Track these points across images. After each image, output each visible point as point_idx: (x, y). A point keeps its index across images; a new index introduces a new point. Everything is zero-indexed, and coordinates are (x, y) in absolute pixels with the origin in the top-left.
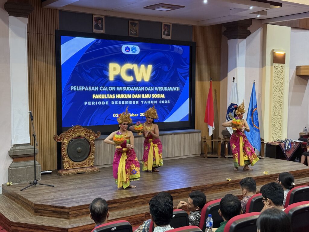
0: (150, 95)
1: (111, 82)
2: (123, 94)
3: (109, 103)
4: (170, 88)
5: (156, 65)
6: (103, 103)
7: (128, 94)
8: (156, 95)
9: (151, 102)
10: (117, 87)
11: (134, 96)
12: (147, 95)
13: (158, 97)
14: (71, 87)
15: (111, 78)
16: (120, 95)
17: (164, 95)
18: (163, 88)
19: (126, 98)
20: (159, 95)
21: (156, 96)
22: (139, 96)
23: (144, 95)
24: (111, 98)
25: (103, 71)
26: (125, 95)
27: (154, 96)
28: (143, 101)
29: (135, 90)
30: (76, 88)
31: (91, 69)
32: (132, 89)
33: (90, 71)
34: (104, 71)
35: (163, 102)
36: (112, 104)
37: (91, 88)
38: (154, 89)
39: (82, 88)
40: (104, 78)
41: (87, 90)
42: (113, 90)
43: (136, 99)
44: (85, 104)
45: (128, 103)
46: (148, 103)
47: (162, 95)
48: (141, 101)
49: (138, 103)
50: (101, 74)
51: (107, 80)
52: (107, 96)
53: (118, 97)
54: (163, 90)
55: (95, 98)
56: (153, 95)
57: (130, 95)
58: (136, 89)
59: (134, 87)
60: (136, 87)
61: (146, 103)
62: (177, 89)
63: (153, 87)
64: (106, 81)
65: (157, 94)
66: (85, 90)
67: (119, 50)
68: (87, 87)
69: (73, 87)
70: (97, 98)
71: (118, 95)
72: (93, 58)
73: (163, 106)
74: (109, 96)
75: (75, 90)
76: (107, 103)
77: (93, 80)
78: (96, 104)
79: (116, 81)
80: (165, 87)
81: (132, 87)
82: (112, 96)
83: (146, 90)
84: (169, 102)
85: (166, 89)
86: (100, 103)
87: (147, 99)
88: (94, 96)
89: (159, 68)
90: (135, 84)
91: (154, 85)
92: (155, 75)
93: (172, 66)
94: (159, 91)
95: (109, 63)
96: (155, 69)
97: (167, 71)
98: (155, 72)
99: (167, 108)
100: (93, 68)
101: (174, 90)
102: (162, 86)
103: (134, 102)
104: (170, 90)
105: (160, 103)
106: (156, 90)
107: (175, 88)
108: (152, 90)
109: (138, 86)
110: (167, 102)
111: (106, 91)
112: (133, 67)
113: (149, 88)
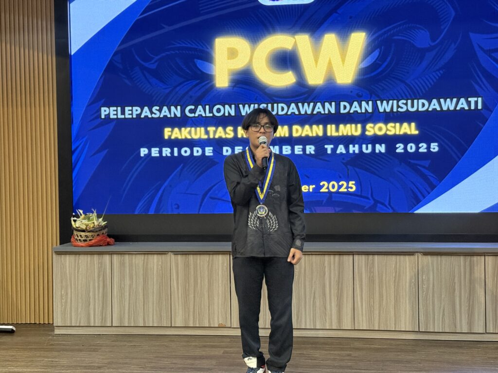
0: (359, 126)
1: (219, 91)
3: (214, 151)
4: (442, 100)
5: (380, 33)
6: (197, 152)
8: (381, 125)
9: (360, 148)
10: (241, 106)
11: (300, 131)
12: (348, 126)
13: (389, 133)
14: (103, 109)
15: (222, 80)
17: (413, 125)
20: (395, 127)
21: (380, 129)
22: (317, 131)
23: (334, 126)
24: (220, 138)
25: (195, 60)
28: (332, 146)
29: (303, 112)
30: (117, 111)
31: (157, 58)
32: (293, 109)
33: (157, 64)
34: (199, 61)
35: (411, 148)
36: (225, 153)
37: (160, 111)
38: (375, 107)
39: (132, 110)
40: (198, 81)
41: (146, 117)
42: (227, 114)
43: (305, 141)
44: (142, 155)
46: (351, 152)
47: (405, 125)
48: (326, 146)
49: (313, 152)
50: (188, 71)
51: (209, 85)
52: (207, 133)
53: (242, 136)
54: (411, 109)
55: (173, 137)
56: (369, 126)
57: (286, 128)
58: (306, 109)
59: (300, 104)
60: (306, 104)
61: (344, 152)
62: (469, 103)
63: (370, 102)
65: (386, 123)
66: (142, 116)
68: (146, 109)
69: (107, 109)
70: (177, 140)
72: (164, 26)
73: (412, 161)
74: (215, 132)
75: (112, 116)
76: (209, 151)
77: (165, 89)
78: (176, 154)
79: (235, 88)
80: (418, 99)
81: (293, 105)
82: (226, 133)
83: (342, 111)
84: (435, 147)
85: (421, 105)
86: (186, 152)
87: (348, 140)
88: (170, 134)
89: (395, 38)
90: (303, 94)
91: (373, 95)
92: (377, 62)
93: (446, 29)
94: (395, 114)
95: (216, 38)
96: (376, 42)
97: (429, 46)
98: (376, 53)
99: (427, 166)
100: (164, 54)
101: (458, 108)
102: (408, 95)
103: (298, 149)
104: (439, 109)
105: (398, 151)
106: (381, 110)
107: (462, 100)
108: (366, 110)
109: (313, 100)
110: (428, 148)
111: (206, 117)
112: (295, 43)
113: (354, 106)
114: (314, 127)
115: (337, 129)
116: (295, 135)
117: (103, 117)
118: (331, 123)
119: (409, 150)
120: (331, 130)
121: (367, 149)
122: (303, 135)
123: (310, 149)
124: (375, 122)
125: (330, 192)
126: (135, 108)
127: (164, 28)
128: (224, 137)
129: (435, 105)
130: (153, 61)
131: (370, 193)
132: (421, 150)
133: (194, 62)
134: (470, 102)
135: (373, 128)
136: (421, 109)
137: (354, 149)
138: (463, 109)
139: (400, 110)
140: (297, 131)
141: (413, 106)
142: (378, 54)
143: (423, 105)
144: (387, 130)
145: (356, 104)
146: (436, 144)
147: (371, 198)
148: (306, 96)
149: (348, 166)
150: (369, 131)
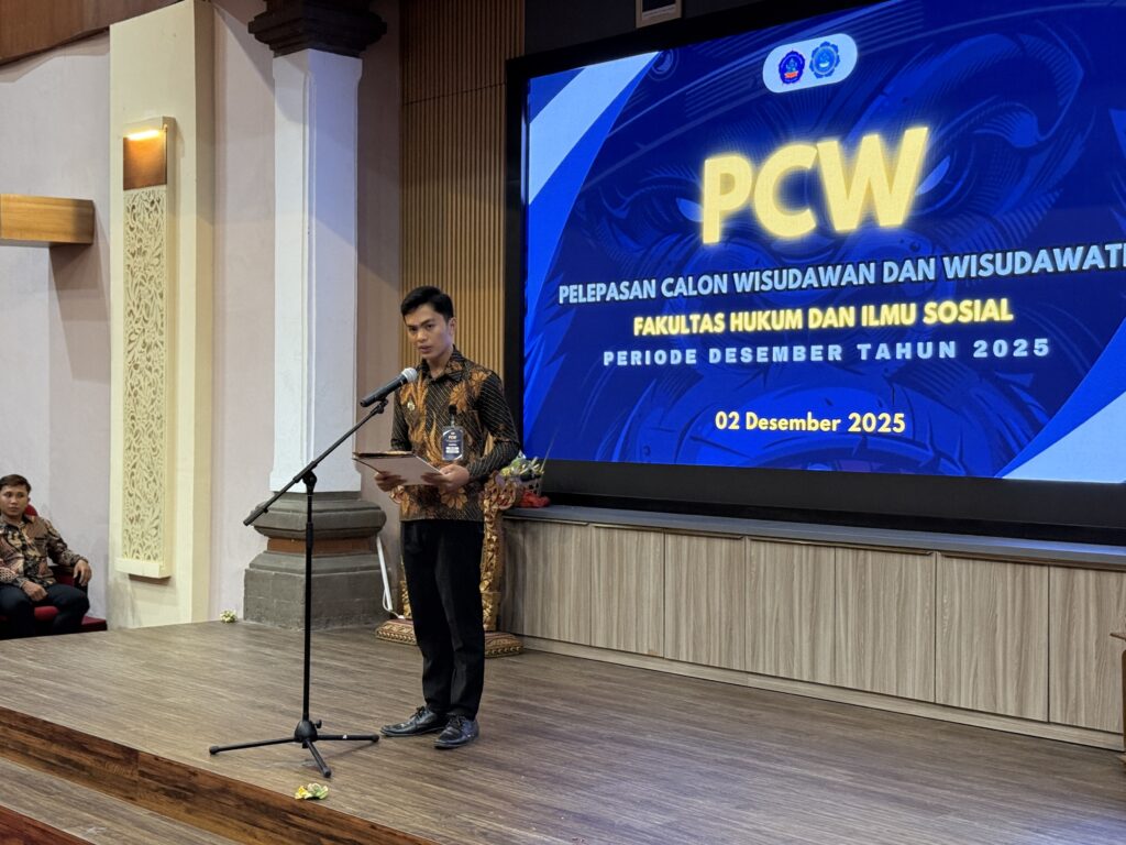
0: (913, 306)
1: (708, 251)
2: (764, 310)
3: (698, 356)
5: (953, 124)
6: (676, 357)
7: (785, 308)
8: (949, 304)
9: (914, 349)
10: (736, 275)
11: (820, 319)
12: (896, 306)
13: (963, 320)
14: (561, 288)
15: (711, 234)
16: (747, 314)
17: (1004, 302)
18: (999, 256)
19: (777, 327)
20: (972, 308)
21: (948, 312)
22: (844, 317)
23: (872, 308)
24: (707, 332)
25: (679, 199)
26: (774, 313)
27: (939, 312)
28: (869, 346)
30: (577, 290)
31: (629, 199)
32: (810, 279)
33: (628, 210)
34: (683, 200)
35: (1001, 348)
36: (712, 360)
37: (630, 288)
38: (940, 269)
39: (595, 289)
40: (678, 236)
41: (613, 299)
42: (716, 291)
43: (826, 336)
44: (606, 363)
45: (786, 359)
46: (899, 357)
47: (991, 302)
48: (859, 346)
49: (839, 358)
50: (667, 219)
51: (693, 242)
52: (689, 324)
53: (737, 327)
54: (1001, 272)
55: (644, 333)
56: (930, 306)
57: (799, 312)
58: (830, 277)
59: (821, 269)
60: (830, 268)
61: (888, 357)
62: (1106, 256)
63: (932, 261)
64: (686, 249)
65: (958, 300)
66: (608, 299)
67: (751, 81)
68: (613, 284)
69: (565, 288)
70: (649, 335)
71: (737, 316)
72: (639, 145)
73: (1000, 375)
74: (700, 323)
75: (572, 300)
76: (691, 357)
77: (637, 251)
78: (648, 362)
79: (729, 245)
80: (1014, 251)
81: (810, 271)
82: (714, 324)
83: (887, 279)
84: (1042, 347)
85: (1019, 263)
86: (660, 357)
87: (894, 334)
88: (641, 326)
89: (978, 131)
90: (827, 249)
91: (938, 247)
92: (947, 182)
93: (1067, 107)
94: (973, 282)
95: (705, 158)
96: (945, 144)
97: (1035, 143)
98: (945, 165)
99: (1027, 385)
100: (637, 194)
101: (1085, 267)
102: (997, 244)
103: (816, 353)
104: (1050, 270)
105: (977, 355)
106: (950, 275)
107: (1094, 250)
108: (925, 276)
109: (841, 259)
110: (1031, 348)
111: (689, 297)
112: (817, 158)
113: (905, 269)
114: (842, 310)
115: (878, 314)
116: (812, 325)
117: (561, 301)
118: (868, 303)
119: (997, 353)
120: (869, 317)
121: (925, 351)
122: (824, 326)
123: (835, 352)
124: (939, 299)
125: (863, 433)
126: (599, 285)
127: (638, 149)
128: (711, 331)
129: (1043, 262)
130: (624, 206)
131: (928, 435)
132: (1017, 354)
133: (675, 203)
134: (1109, 252)
135: (936, 310)
136: (1018, 271)
137: (903, 351)
138: (1095, 267)
139: (982, 273)
140: (815, 318)
141: (1004, 266)
142: (948, 164)
143: (1023, 262)
144: (960, 313)
145: (908, 264)
146: (1045, 341)
147: (929, 447)
148: (829, 253)
149: (895, 385)
150: (929, 317)
